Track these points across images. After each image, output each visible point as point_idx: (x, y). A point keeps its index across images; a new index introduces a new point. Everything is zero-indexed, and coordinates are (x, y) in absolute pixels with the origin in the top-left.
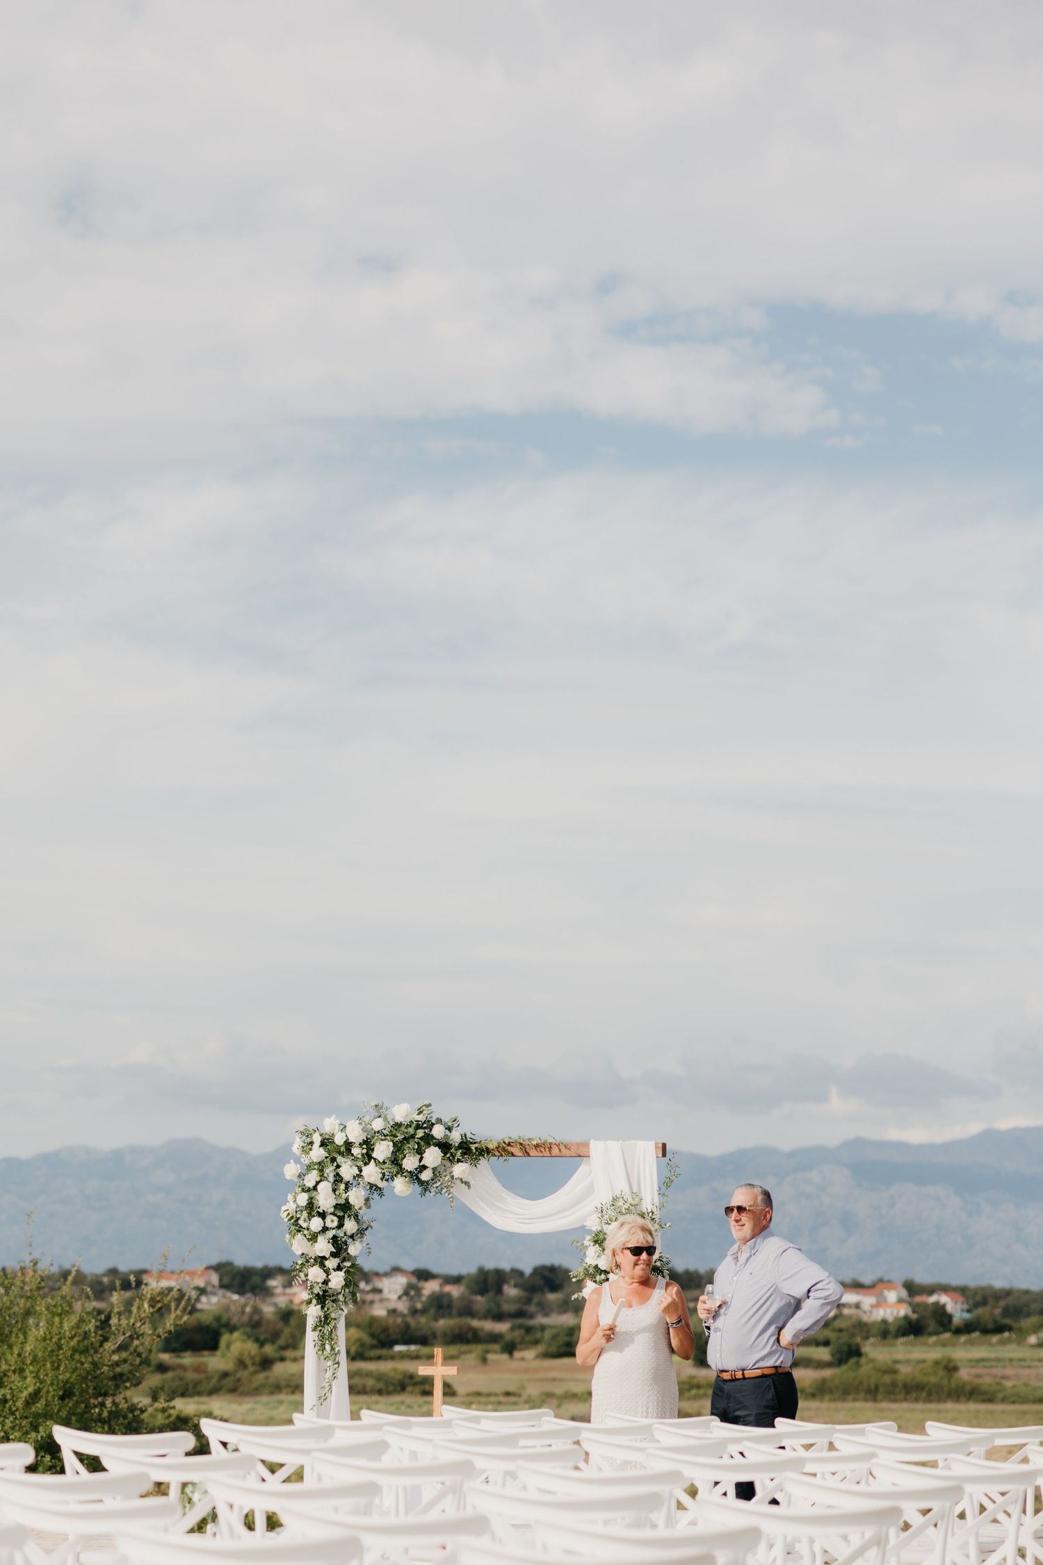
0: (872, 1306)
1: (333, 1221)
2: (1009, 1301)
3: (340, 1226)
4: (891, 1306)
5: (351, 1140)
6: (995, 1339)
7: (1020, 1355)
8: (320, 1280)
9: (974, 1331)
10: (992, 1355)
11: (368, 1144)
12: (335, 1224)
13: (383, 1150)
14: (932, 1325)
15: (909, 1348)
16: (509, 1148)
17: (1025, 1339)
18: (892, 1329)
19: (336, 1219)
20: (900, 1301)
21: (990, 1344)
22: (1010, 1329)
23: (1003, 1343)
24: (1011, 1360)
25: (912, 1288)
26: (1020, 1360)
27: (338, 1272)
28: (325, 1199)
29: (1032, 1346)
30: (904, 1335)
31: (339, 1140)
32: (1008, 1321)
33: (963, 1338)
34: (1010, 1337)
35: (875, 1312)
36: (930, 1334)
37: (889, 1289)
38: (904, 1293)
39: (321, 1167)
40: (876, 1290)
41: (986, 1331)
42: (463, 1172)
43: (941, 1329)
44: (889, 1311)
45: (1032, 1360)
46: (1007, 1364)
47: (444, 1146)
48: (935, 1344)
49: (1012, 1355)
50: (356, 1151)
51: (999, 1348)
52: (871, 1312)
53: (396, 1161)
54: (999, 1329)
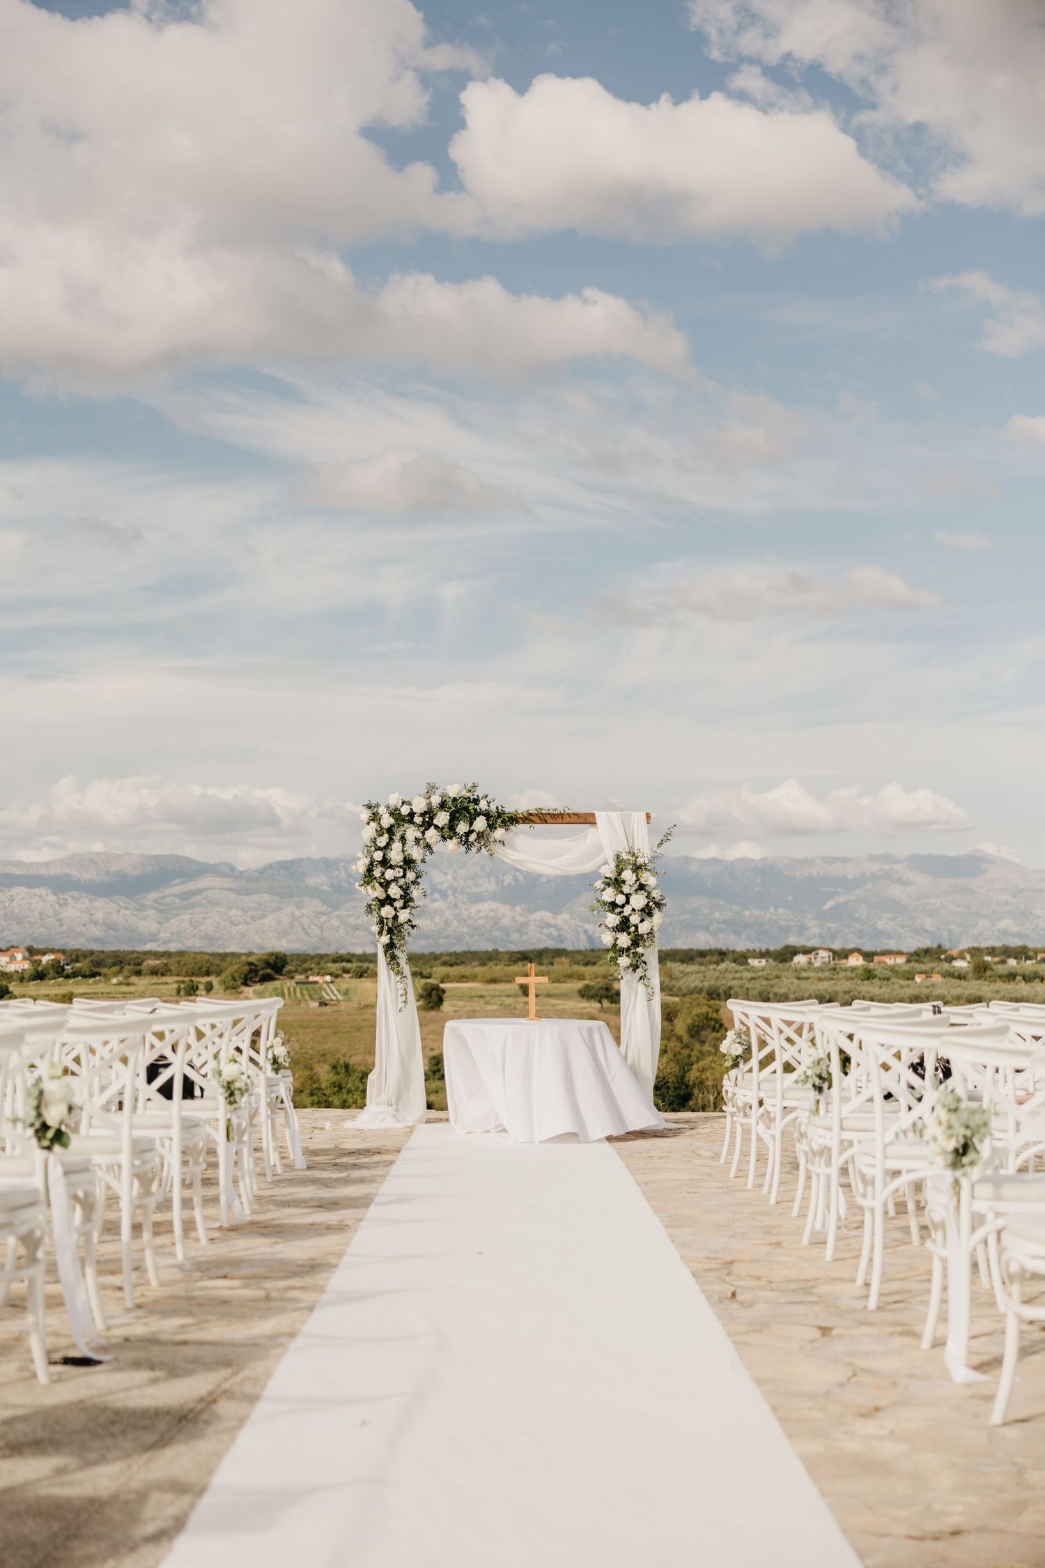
0: (7, 963)
1: (399, 872)
2: (93, 957)
3: (404, 876)
4: (19, 962)
5: (415, 811)
6: (91, 981)
7: (108, 991)
8: (390, 916)
9: (78, 976)
10: (91, 991)
11: (429, 814)
12: (401, 874)
13: (442, 818)
14: (52, 973)
15: (38, 988)
16: (531, 817)
17: (109, 980)
18: (26, 976)
19: (401, 870)
20: (24, 959)
21: (88, 984)
22: (100, 975)
23: (95, 983)
24: (102, 993)
25: (31, 951)
26: (108, 993)
27: (404, 910)
28: (395, 855)
29: (115, 985)
30: (33, 980)
31: (405, 810)
32: (97, 970)
33: (71, 981)
34: (100, 979)
35: (9, 966)
36: (50, 979)
37: (17, 952)
38: (27, 954)
39: (390, 831)
40: (10, 953)
41: (84, 976)
42: (502, 835)
43: (57, 976)
44: (17, 965)
45: (116, 993)
46: (100, 995)
47: (487, 815)
48: (53, 985)
49: (103, 991)
50: (418, 820)
51: (94, 986)
52: (6, 967)
53: (452, 826)
54: (93, 975)
